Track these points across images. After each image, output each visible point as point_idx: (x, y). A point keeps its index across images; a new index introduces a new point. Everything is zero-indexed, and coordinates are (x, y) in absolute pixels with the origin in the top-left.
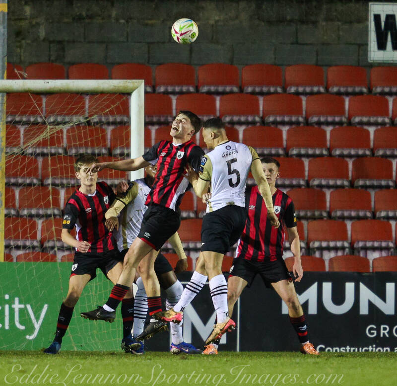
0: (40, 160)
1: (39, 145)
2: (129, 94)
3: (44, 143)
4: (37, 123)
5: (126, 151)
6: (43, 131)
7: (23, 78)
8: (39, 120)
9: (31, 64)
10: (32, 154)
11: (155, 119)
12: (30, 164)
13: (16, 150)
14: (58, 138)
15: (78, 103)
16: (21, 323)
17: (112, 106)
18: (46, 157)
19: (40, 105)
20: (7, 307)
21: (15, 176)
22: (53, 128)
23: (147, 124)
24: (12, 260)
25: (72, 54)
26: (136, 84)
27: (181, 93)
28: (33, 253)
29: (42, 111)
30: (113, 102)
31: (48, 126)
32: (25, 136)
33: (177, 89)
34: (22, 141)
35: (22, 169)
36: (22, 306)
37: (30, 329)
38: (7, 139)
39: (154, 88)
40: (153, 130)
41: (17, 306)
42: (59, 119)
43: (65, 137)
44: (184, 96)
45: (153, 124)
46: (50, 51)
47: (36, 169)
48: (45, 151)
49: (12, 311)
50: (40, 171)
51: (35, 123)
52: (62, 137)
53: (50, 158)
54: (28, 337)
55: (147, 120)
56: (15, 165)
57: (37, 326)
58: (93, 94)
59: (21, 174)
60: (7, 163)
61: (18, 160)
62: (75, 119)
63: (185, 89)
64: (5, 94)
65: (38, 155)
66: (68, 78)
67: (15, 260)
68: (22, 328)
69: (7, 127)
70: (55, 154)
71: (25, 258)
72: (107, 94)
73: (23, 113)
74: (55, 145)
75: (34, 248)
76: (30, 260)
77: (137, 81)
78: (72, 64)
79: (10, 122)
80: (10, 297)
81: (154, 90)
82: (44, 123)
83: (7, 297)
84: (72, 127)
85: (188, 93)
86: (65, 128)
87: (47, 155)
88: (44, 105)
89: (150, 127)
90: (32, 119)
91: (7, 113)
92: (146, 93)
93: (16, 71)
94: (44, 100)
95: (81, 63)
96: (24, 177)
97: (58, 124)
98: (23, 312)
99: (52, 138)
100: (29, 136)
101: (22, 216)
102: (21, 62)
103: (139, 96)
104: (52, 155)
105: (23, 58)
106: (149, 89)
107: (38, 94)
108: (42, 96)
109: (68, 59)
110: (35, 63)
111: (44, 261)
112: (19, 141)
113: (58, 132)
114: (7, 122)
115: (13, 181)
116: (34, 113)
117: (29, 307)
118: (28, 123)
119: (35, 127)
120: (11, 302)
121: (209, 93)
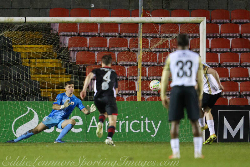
0: (158, 54)
1: (157, 47)
2: (199, 24)
3: (160, 47)
6: (159, 41)
7: (150, 17)
8: (158, 36)
9: (154, 10)
10: (154, 51)
12: (153, 56)
13: (147, 50)
14: (166, 44)
15: (175, 28)
16: (149, 129)
17: (191, 29)
19: (158, 29)
20: (142, 122)
21: (146, 61)
22: (164, 40)
23: (207, 37)
24: (145, 100)
25: (173, 5)
26: (202, 19)
27: (223, 23)
28: (154, 97)
29: (159, 31)
31: (162, 39)
33: (221, 21)
34: (149, 46)
35: (150, 59)
36: (149, 121)
37: (153, 132)
38: (143, 45)
39: (211, 21)
40: (210, 40)
41: (147, 121)
42: (167, 35)
43: (169, 43)
44: (225, 24)
45: (210, 37)
46: (163, 4)
47: (156, 58)
48: (161, 50)
49: (145, 124)
50: (158, 59)
51: (156, 37)
52: (168, 43)
53: (162, 53)
54: (152, 136)
56: (147, 57)
57: (156, 131)
58: (182, 24)
60: (142, 56)
61: (148, 55)
62: (174, 35)
63: (225, 21)
64: (142, 24)
65: (157, 52)
66: (171, 16)
67: (146, 101)
68: (150, 131)
69: (143, 39)
70: (165, 51)
71: (151, 100)
72: (189, 23)
73: (150, 33)
74: (164, 47)
75: (154, 94)
76: (153, 100)
77: (203, 17)
78: (173, 10)
79: (144, 37)
81: (211, 22)
82: (160, 37)
83: (142, 117)
84: (173, 39)
85: (226, 23)
86: (169, 40)
87: (161, 52)
88: (160, 29)
89: (209, 39)
90: (154, 35)
91: (143, 33)
92: (207, 23)
93: (147, 13)
94: (160, 27)
95: (177, 10)
96: (150, 62)
97: (166, 37)
98: (150, 124)
99: (163, 44)
100: (153, 43)
102: (149, 9)
103: (204, 24)
104: (163, 52)
105: (150, 7)
106: (208, 22)
107: (157, 24)
108: (159, 25)
109: (171, 8)
110: (156, 9)
111: (159, 101)
112: (148, 46)
113: (166, 42)
114: (143, 37)
115: (145, 64)
116: (155, 32)
117: (152, 122)
118: (152, 37)
119: (156, 39)
120: (144, 119)
121: (236, 23)
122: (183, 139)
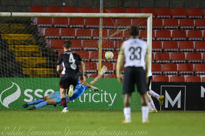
0: (115, 42)
1: (114, 36)
2: (147, 18)
3: (116, 36)
4: (114, 29)
5: (145, 39)
6: (115, 32)
7: (109, 13)
8: (115, 27)
9: (112, 8)
10: (112, 40)
11: (156, 27)
12: (111, 43)
13: (106, 38)
14: (121, 34)
16: (107, 100)
17: (141, 23)
18: (117, 41)
19: (115, 22)
20: (102, 94)
21: (106, 47)
22: (119, 31)
23: (153, 29)
24: (104, 78)
25: (127, 4)
26: (149, 15)
27: (166, 18)
28: (111, 75)
29: (115, 24)
30: (141, 21)
31: (118, 30)
32: (109, 33)
33: (164, 17)
34: (108, 35)
35: (108, 45)
36: (107, 94)
37: (110, 102)
38: (103, 34)
39: (156, 16)
40: (155, 31)
41: (105, 94)
42: (122, 27)
43: (124, 33)
44: (167, 19)
45: (155, 29)
46: (119, 3)
47: (113, 45)
48: (116, 39)
49: (104, 96)
50: (114, 46)
51: (113, 29)
52: (123, 33)
53: (118, 41)
54: (109, 105)
55: (153, 28)
56: (106, 44)
57: (113, 101)
58: (134, 18)
59: (108, 47)
60: (102, 43)
61: (107, 42)
62: (127, 27)
63: (167, 17)
64: (102, 18)
65: (114, 40)
66: (125, 13)
68: (107, 102)
69: (103, 30)
70: (120, 40)
71: (109, 77)
72: (139, 18)
73: (109, 25)
74: (120, 36)
75: (112, 73)
76: (110, 77)
77: (150, 14)
78: (126, 8)
79: (104, 28)
80: (103, 91)
81: (156, 17)
82: (116, 29)
83: (102, 91)
84: (126, 30)
85: (168, 18)
86: (124, 30)
87: (117, 40)
88: (116, 22)
89: (154, 30)
90: (112, 27)
91: (103, 25)
92: (153, 18)
93: (106, 10)
94: (116, 21)
95: (130, 7)
96: (109, 48)
97: (121, 29)
98: (108, 96)
99: (119, 34)
101: (108, 62)
102: (108, 7)
103: (151, 19)
104: (119, 40)
105: (109, 5)
106: (154, 17)
107: (114, 18)
108: (115, 19)
109: (125, 6)
110: (113, 7)
111: (115, 78)
112: (107, 35)
113: (121, 32)
114: (103, 28)
115: (105, 49)
116: (113, 25)
117: (110, 94)
118: (110, 28)
120: (103, 92)
121: (176, 18)
122: (134, 107)
